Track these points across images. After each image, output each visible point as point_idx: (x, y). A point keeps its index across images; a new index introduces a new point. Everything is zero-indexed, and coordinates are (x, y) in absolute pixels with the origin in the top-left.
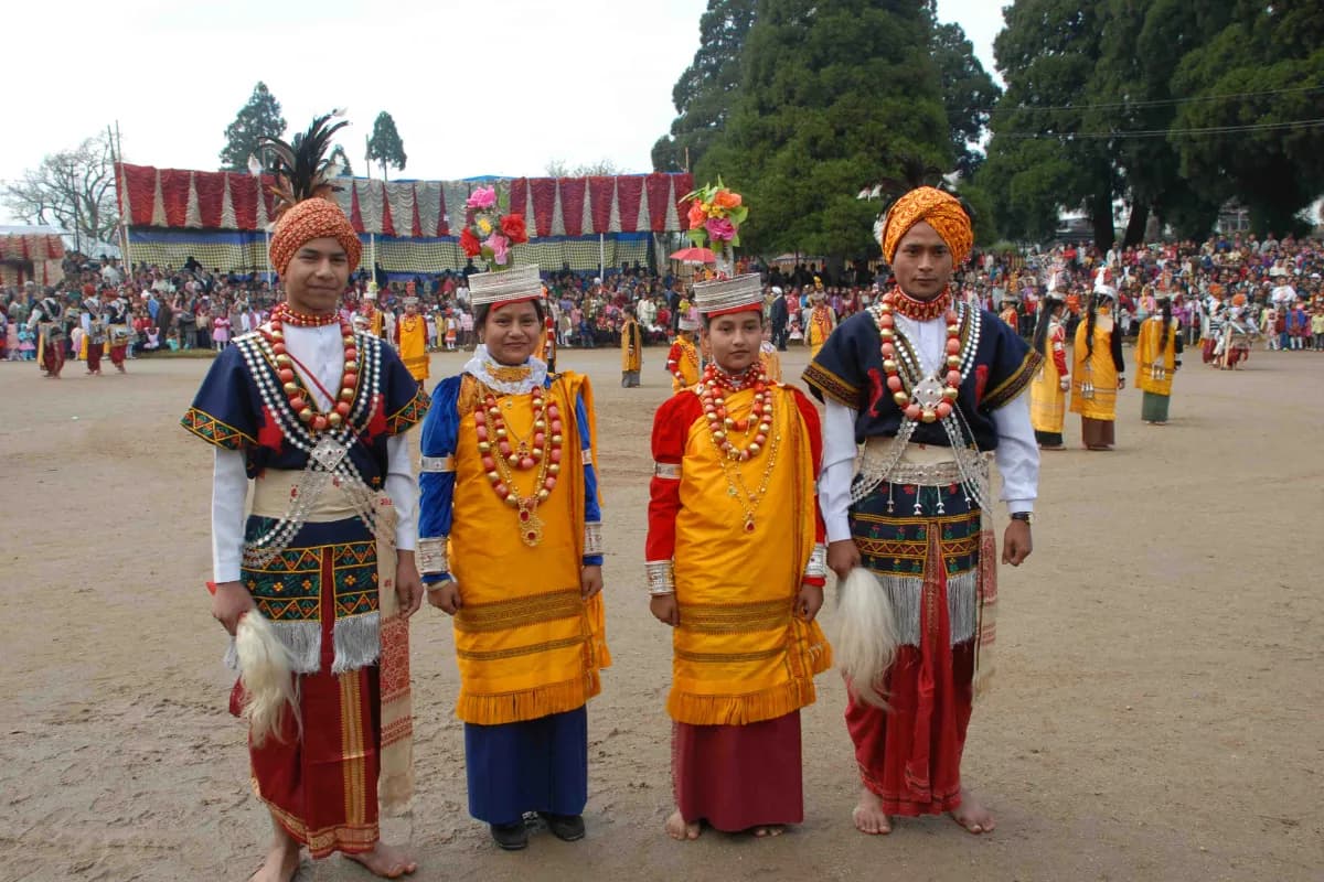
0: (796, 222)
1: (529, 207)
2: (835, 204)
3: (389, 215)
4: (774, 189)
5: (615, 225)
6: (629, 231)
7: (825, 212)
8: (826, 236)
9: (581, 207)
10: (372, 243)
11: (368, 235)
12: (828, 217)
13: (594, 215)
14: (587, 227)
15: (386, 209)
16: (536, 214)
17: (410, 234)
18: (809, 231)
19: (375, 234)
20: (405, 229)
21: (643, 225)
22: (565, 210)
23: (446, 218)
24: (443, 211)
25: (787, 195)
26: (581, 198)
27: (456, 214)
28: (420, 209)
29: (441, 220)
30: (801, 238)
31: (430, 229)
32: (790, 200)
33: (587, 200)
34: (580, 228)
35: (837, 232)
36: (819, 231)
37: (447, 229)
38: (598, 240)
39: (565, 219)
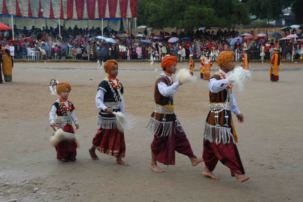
0: (175, 16)
1: (74, 7)
2: (189, 9)
3: (19, 8)
4: (167, 3)
5: (107, 15)
6: (113, 18)
7: (185, 12)
8: (185, 21)
9: (94, 8)
10: (12, 19)
11: (10, 15)
12: (186, 14)
13: (99, 11)
14: (97, 15)
15: (17, 5)
16: (77, 10)
17: (27, 16)
18: (179, 19)
19: (13, 15)
20: (25, 14)
21: (118, 15)
22: (88, 8)
23: (42, 10)
24: (41, 7)
25: (172, 6)
26: (95, 4)
27: (45, 9)
28: (31, 6)
29: (40, 11)
30: (176, 22)
31: (36, 14)
32: (172, 7)
33: (97, 5)
34: (94, 16)
35: (189, 20)
36: (183, 19)
37: (42, 14)
38: (101, 20)
39: (88, 12)
